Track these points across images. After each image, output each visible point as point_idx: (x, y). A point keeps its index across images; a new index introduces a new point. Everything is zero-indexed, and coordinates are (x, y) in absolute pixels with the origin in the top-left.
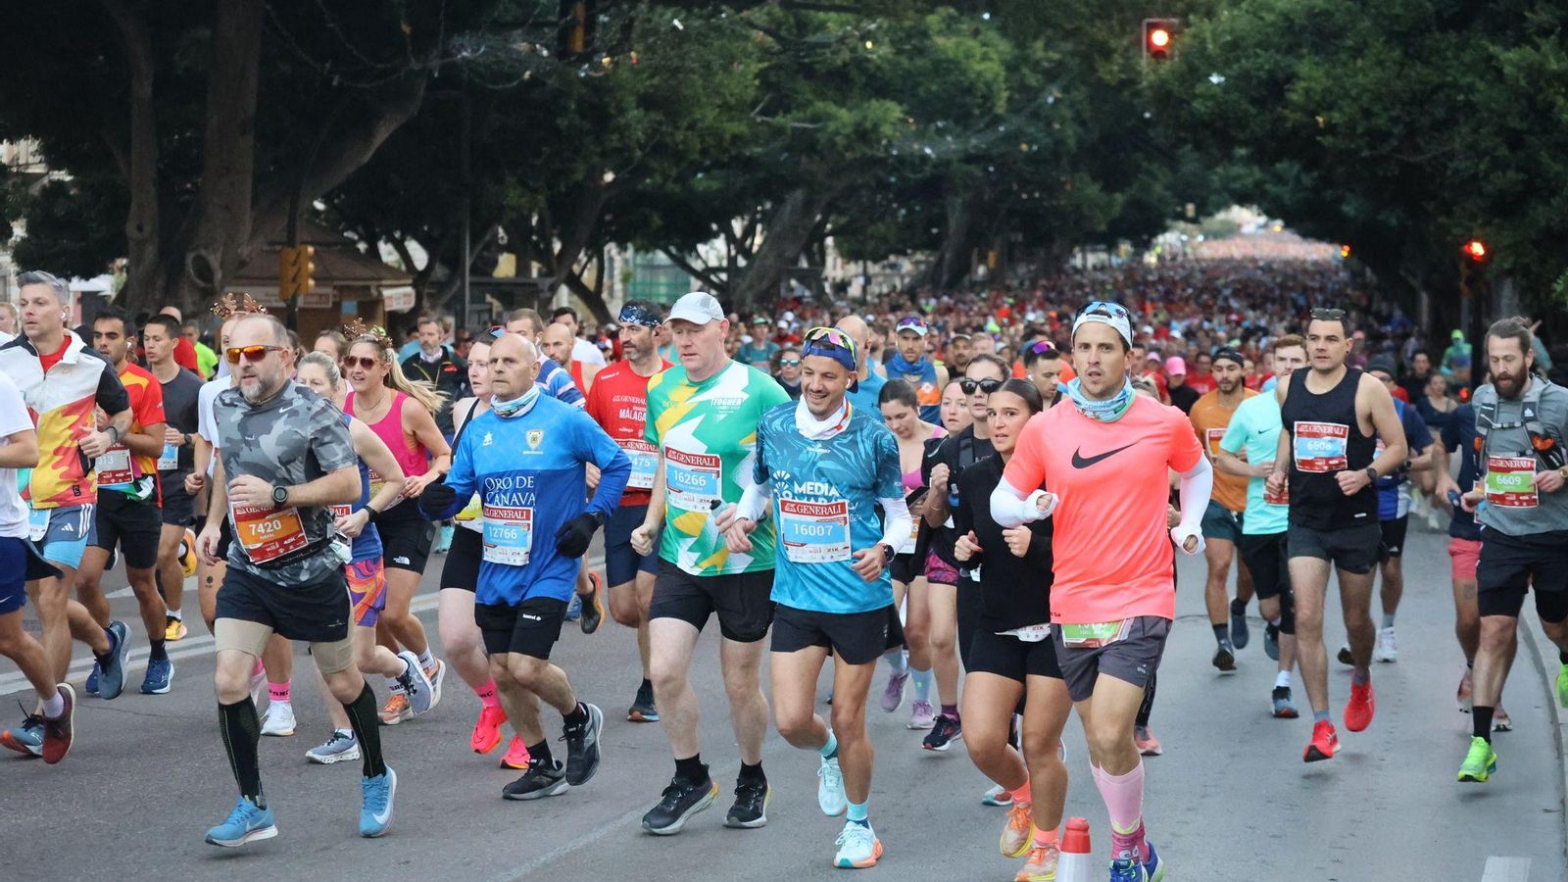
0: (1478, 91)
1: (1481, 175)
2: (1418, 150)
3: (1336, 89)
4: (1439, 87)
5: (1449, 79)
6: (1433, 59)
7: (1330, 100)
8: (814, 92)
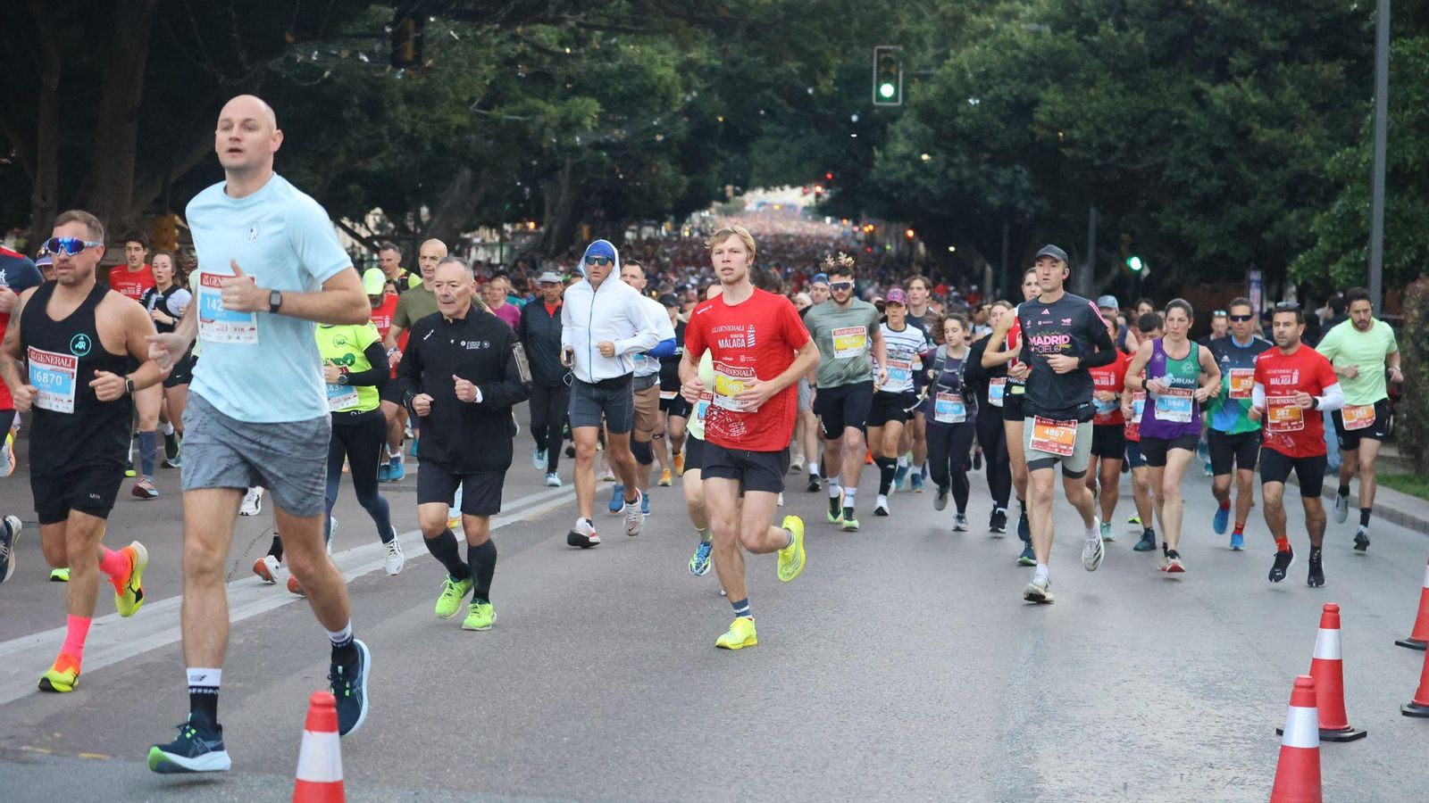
0: (1188, 117)
1: (1190, 181)
2: (1135, 160)
3: (1075, 112)
4: (1154, 113)
5: (1161, 106)
6: (1149, 90)
7: (1069, 120)
8: (522, 90)
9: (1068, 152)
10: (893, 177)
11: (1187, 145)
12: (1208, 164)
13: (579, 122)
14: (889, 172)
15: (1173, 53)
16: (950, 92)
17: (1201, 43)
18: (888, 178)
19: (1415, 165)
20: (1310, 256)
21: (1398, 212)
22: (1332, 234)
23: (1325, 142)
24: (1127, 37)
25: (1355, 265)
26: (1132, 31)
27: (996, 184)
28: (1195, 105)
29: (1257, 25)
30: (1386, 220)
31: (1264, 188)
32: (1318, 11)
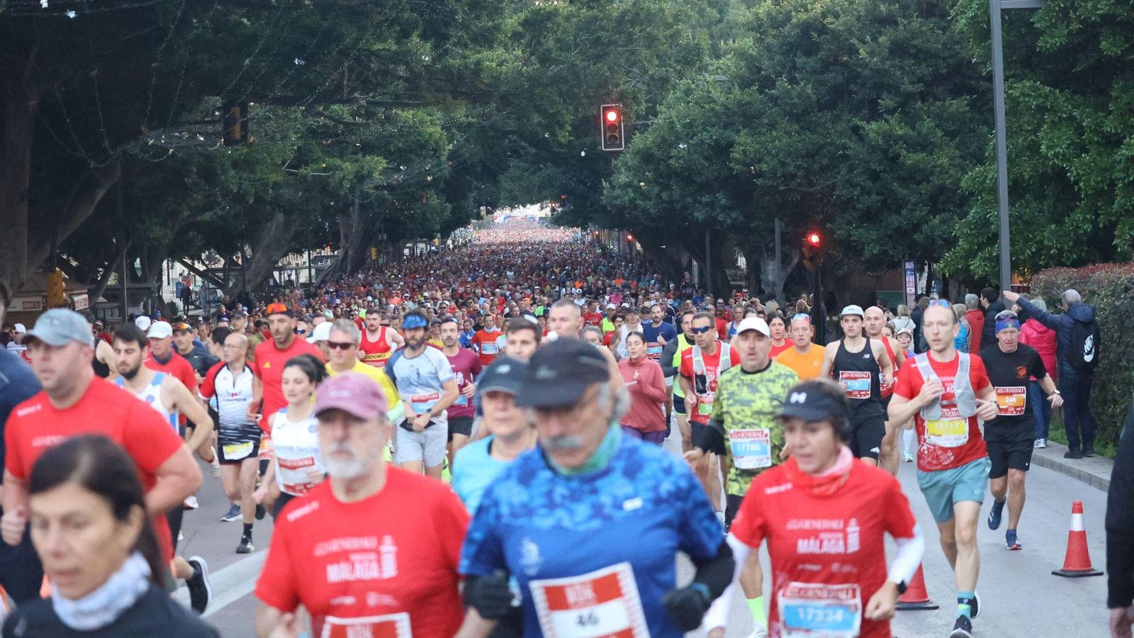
0: (850, 148)
1: (855, 198)
2: (811, 184)
3: (762, 150)
4: (822, 147)
5: (829, 141)
6: (818, 129)
7: (758, 157)
8: (323, 151)
9: (759, 182)
10: (619, 202)
11: (851, 170)
12: (869, 183)
13: (370, 175)
14: (616, 198)
15: (834, 99)
16: (664, 140)
17: (855, 89)
18: (615, 202)
19: (1029, 179)
20: (954, 253)
21: (1020, 217)
22: (969, 235)
23: (958, 161)
24: (798, 88)
25: (990, 259)
26: (802, 84)
27: (700, 203)
28: (854, 138)
29: (899, 73)
30: (1011, 224)
31: (913, 199)
32: (944, 59)
